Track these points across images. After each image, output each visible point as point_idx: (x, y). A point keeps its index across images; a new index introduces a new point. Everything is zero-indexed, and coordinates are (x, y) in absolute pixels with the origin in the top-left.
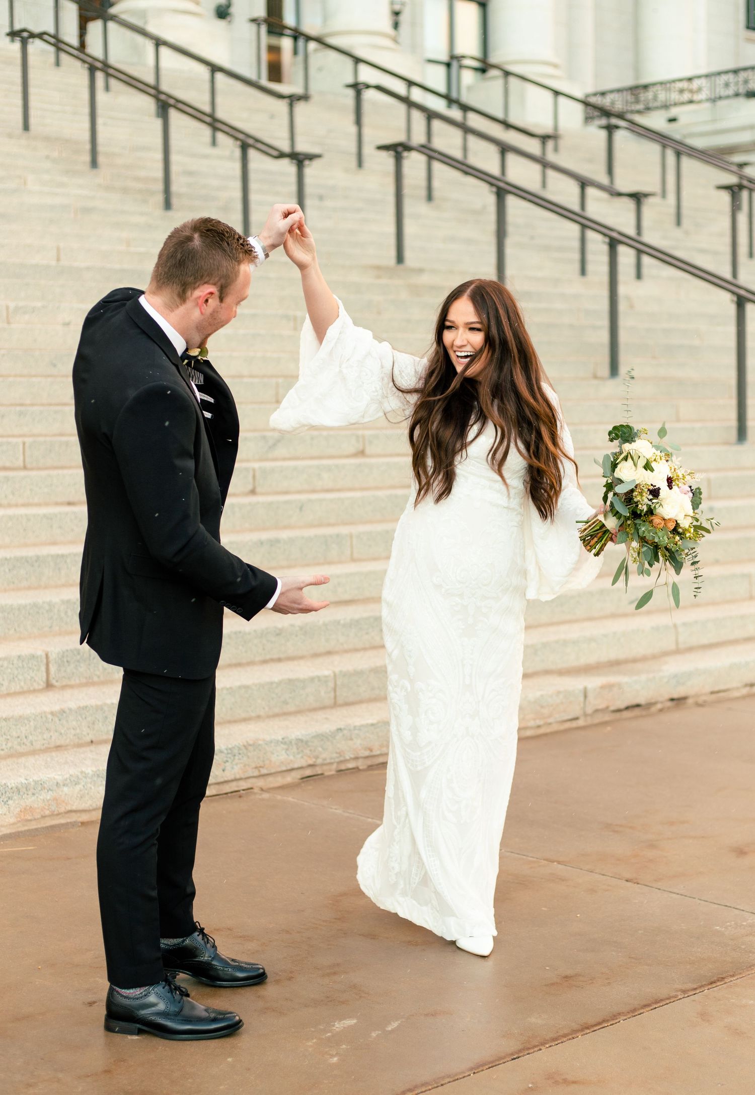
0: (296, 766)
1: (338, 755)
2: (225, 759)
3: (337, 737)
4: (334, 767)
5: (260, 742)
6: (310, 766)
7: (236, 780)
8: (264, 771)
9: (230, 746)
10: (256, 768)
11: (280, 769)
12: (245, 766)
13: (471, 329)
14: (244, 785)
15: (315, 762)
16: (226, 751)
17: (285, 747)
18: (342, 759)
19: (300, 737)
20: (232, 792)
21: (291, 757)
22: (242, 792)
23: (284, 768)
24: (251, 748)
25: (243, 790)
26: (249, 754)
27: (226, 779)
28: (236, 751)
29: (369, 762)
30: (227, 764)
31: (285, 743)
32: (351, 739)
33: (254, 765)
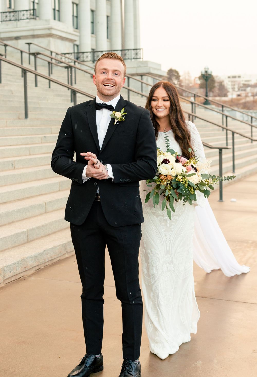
0: (34, 266)
1: (44, 260)
2: (17, 266)
3: (44, 254)
4: (43, 265)
5: (25, 258)
6: (38, 265)
7: (20, 273)
8: (27, 269)
9: (18, 261)
10: (24, 268)
11: (30, 268)
12: (21, 268)
13: (164, 100)
14: (22, 275)
15: (39, 264)
16: (17, 263)
17: (31, 259)
18: (45, 262)
19: (35, 255)
20: (19, 278)
21: (33, 263)
22: (22, 278)
23: (31, 267)
24: (23, 261)
25: (22, 277)
26: (23, 263)
27: (17, 273)
28: (19, 262)
29: (52, 262)
30: (17, 268)
31: (31, 258)
32: (47, 254)
33: (24, 267)
